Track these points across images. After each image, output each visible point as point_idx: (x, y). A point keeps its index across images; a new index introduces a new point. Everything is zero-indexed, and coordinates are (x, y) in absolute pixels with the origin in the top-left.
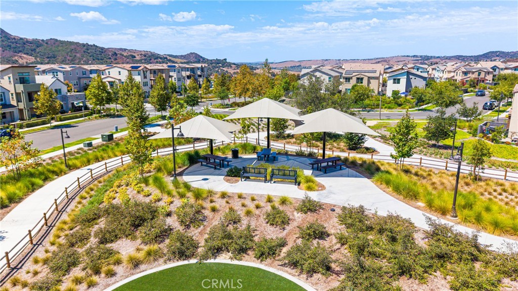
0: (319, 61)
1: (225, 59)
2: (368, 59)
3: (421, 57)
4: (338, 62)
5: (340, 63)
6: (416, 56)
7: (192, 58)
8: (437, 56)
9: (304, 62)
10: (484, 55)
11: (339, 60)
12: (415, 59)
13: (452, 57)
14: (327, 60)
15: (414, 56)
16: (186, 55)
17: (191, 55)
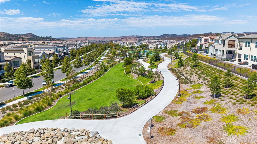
0: (95, 37)
1: (51, 37)
2: (117, 37)
3: (139, 36)
4: (104, 38)
5: (105, 39)
6: (137, 36)
7: (30, 36)
8: (145, 36)
9: (88, 38)
10: (162, 35)
11: (104, 37)
12: (137, 37)
13: (151, 36)
14: (99, 37)
15: (136, 36)
16: (25, 34)
17: (29, 34)
